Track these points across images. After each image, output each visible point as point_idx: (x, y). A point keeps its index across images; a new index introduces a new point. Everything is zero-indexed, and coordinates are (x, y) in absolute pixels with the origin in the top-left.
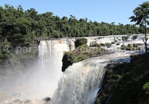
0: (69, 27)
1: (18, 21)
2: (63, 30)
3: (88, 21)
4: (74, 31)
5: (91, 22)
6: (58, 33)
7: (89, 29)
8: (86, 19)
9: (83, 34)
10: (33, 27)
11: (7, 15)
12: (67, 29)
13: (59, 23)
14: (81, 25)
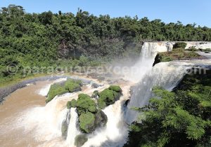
0: (173, 32)
1: (132, 27)
2: (166, 34)
3: (196, 26)
4: (177, 36)
5: (199, 27)
6: (161, 36)
7: (194, 34)
8: (195, 25)
9: (186, 38)
10: (141, 31)
11: (125, 23)
12: (170, 33)
13: (164, 29)
14: (187, 30)
